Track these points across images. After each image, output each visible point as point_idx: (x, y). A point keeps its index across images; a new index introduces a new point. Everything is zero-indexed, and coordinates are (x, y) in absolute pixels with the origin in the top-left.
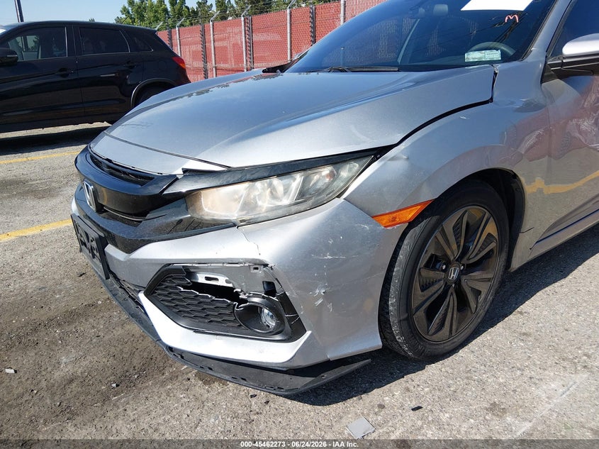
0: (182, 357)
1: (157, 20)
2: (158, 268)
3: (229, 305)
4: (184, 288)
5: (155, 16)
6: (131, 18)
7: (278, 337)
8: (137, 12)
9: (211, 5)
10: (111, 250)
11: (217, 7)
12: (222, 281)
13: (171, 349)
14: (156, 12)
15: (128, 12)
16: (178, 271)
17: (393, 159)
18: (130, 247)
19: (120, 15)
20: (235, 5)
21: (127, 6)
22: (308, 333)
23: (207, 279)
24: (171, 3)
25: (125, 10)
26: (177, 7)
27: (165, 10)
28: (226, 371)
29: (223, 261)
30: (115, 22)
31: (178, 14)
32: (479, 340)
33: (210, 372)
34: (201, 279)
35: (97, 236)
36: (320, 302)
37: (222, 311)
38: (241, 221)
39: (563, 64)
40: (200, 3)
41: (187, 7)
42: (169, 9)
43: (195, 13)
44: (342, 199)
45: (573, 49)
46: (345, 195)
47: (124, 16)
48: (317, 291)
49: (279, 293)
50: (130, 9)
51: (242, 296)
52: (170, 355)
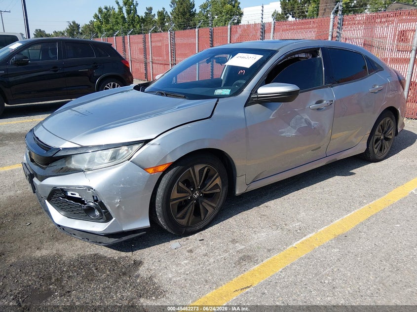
0: (63, 229)
1: (117, 23)
2: (51, 189)
3: (80, 206)
4: (62, 198)
5: (116, 21)
6: (100, 22)
7: (101, 220)
8: (104, 17)
9: (155, 15)
10: (35, 180)
11: (158, 16)
12: (77, 196)
13: (59, 226)
14: (117, 18)
15: (98, 18)
16: (58, 190)
17: (152, 144)
18: (42, 179)
19: (93, 19)
20: (170, 15)
21: (97, 13)
22: (114, 219)
23: (72, 194)
24: (127, 13)
25: (96, 16)
26: (131, 15)
27: (123, 17)
28: (81, 236)
29: (76, 187)
30: (89, 23)
31: (132, 20)
32: (210, 229)
33: (74, 236)
34: (69, 194)
35: (29, 173)
36: (118, 205)
37: (78, 209)
38: (86, 169)
39: (258, 97)
40: (147, 13)
41: (138, 16)
42: (126, 17)
43: (143, 20)
44: (129, 161)
45: (263, 90)
46: (131, 160)
47: (95, 20)
48: (116, 201)
49: (99, 201)
50: (100, 15)
51: (86, 202)
52: (58, 228)
